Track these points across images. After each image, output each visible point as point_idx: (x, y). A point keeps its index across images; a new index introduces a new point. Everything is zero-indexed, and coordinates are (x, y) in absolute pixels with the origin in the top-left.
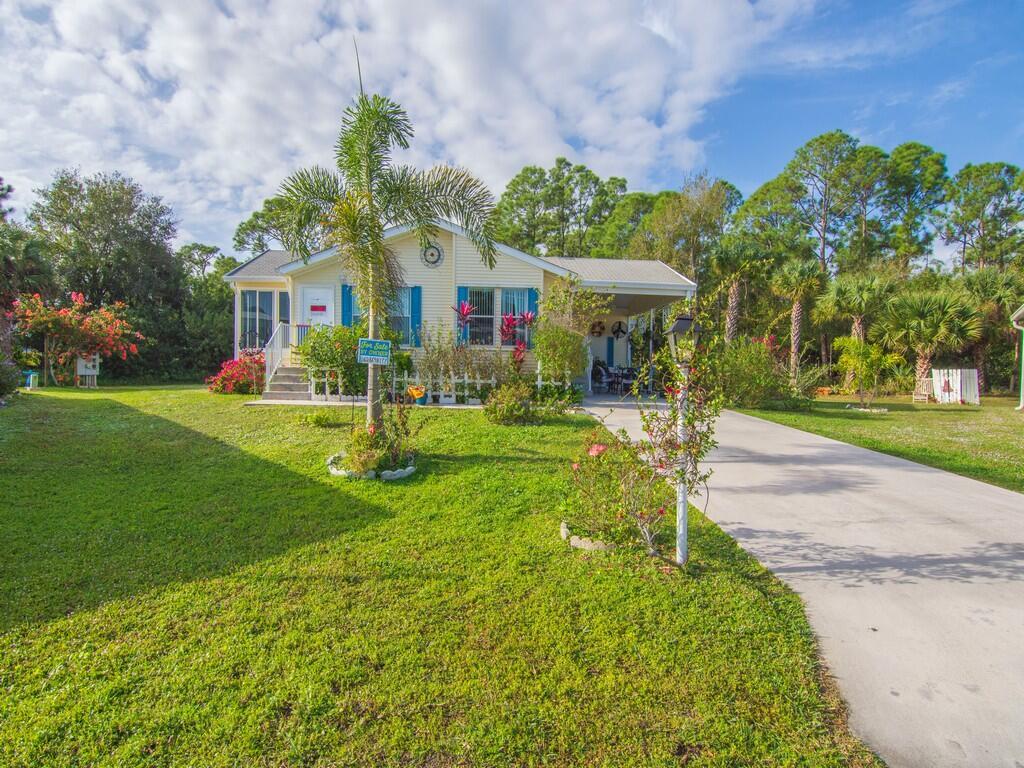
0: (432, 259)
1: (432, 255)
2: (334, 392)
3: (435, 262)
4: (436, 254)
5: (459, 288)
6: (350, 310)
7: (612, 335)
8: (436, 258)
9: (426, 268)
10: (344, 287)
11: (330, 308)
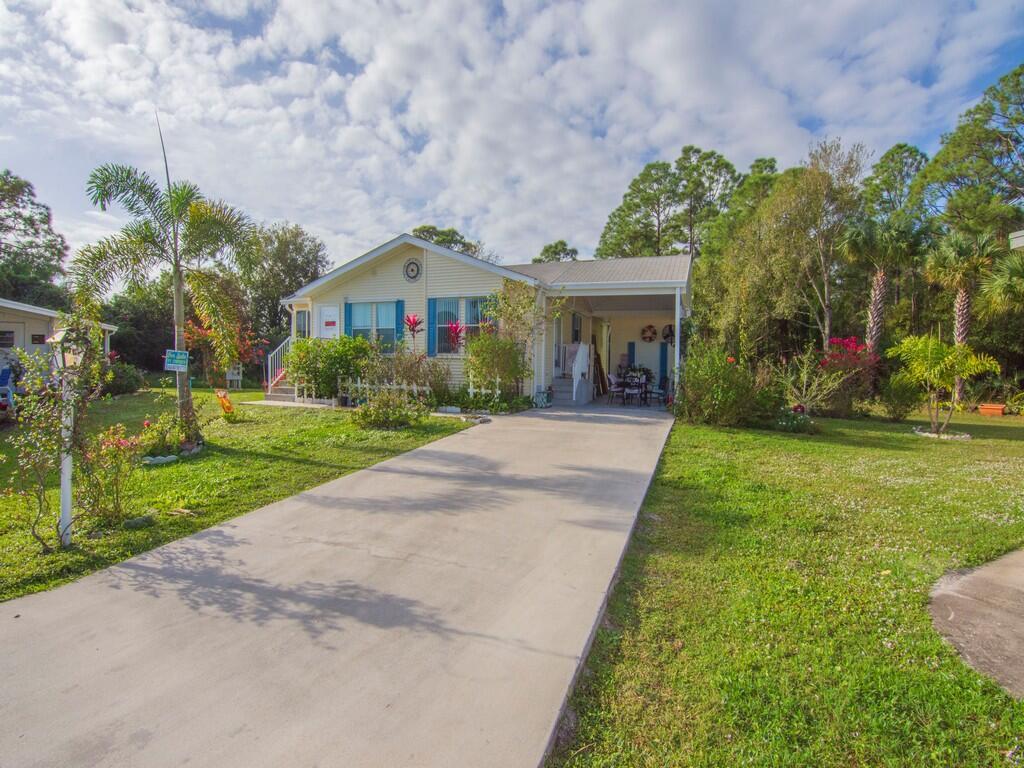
0: (412, 274)
1: (412, 270)
2: (310, 396)
3: (415, 277)
4: (415, 269)
5: (429, 300)
6: (350, 324)
7: (664, 341)
8: (416, 272)
9: (408, 284)
10: (346, 304)
11: (338, 323)
